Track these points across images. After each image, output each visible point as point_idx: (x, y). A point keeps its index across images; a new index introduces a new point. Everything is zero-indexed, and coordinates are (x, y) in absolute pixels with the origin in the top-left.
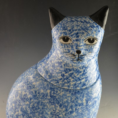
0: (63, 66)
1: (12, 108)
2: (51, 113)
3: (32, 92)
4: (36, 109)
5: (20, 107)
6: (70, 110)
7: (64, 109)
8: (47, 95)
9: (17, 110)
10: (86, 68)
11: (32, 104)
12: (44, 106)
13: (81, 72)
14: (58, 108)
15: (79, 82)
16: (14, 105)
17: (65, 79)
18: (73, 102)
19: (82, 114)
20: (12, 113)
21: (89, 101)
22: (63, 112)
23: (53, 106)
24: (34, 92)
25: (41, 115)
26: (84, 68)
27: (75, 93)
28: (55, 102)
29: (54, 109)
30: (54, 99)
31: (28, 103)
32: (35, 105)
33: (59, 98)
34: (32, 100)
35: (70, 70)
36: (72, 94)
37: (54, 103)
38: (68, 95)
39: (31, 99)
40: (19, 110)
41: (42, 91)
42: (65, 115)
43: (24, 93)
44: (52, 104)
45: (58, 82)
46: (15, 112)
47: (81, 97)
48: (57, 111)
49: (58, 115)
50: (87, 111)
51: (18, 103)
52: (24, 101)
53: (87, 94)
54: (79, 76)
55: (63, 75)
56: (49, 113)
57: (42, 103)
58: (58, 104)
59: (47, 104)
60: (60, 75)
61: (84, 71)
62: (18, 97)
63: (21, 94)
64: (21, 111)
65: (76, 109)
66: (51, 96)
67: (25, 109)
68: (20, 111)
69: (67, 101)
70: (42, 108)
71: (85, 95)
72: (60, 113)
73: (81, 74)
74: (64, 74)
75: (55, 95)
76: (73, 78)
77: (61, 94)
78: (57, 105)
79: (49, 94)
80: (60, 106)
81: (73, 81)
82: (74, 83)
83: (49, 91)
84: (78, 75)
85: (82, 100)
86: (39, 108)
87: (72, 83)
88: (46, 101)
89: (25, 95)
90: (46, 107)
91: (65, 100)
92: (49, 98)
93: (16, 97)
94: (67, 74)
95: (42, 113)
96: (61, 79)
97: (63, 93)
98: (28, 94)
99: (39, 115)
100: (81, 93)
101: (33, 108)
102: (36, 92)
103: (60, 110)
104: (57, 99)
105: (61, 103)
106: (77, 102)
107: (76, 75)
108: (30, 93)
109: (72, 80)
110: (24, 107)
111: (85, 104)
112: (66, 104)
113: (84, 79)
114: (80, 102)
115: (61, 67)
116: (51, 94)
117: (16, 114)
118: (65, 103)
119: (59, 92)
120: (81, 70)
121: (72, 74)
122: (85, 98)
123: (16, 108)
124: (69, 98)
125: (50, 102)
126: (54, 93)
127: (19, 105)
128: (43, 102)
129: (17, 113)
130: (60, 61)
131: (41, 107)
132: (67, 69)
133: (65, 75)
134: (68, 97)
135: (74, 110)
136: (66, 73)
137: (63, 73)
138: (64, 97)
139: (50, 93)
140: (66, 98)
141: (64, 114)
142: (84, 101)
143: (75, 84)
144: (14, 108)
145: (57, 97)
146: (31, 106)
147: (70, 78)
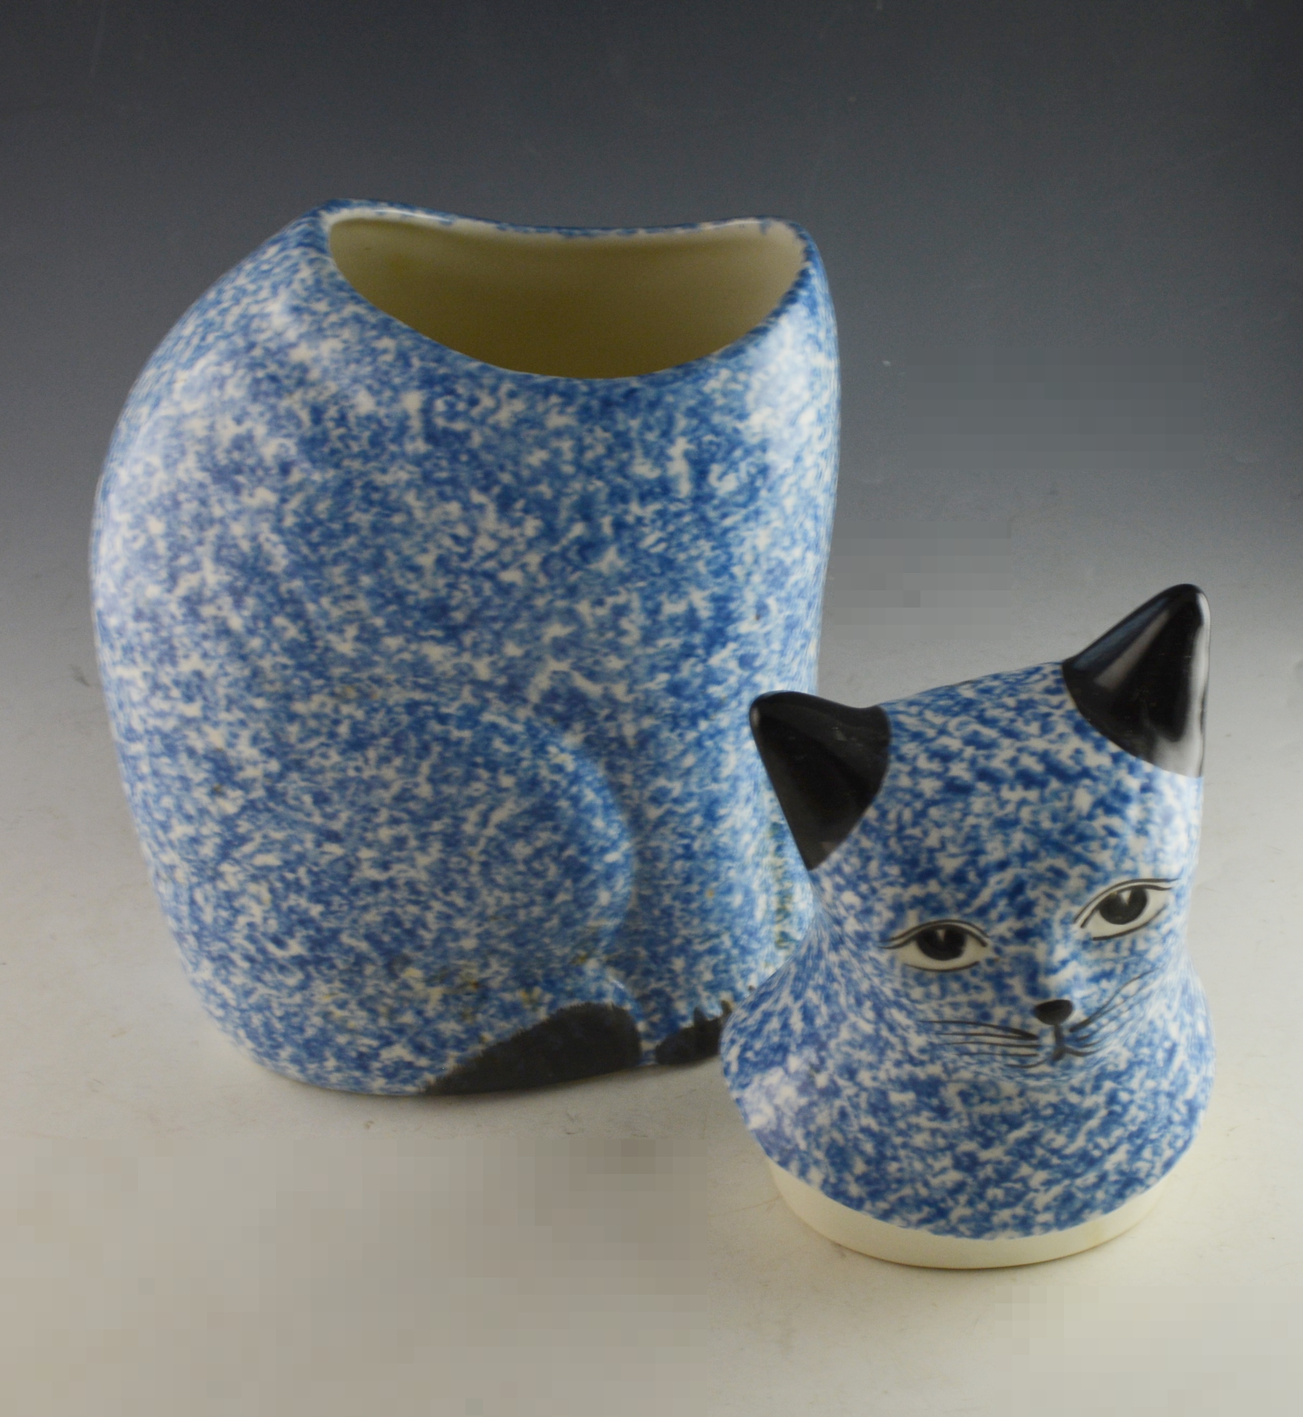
1: (148, 555)
2: (441, 562)
3: (291, 415)
4: (330, 537)
5: (211, 534)
6: (578, 529)
7: (532, 526)
8: (402, 429)
9: (184, 560)
11: (295, 503)
12: (389, 508)
14: (490, 520)
16: (156, 526)
18: (594, 471)
19: (667, 563)
20: (154, 591)
21: (716, 469)
22: (531, 544)
23: (454, 508)
24: (305, 416)
25: (366, 580)
27: (607, 404)
28: (464, 474)
29: (462, 531)
30: (454, 458)
31: (265, 496)
32: (322, 507)
33: (488, 447)
34: (296, 476)
36: (585, 414)
37: (453, 481)
38: (555, 421)
39: (285, 468)
40: (205, 553)
41: (364, 403)
42: (545, 564)
43: (228, 431)
44: (443, 497)
46: (173, 578)
47: (651, 437)
48: (484, 544)
49: (490, 576)
50: (705, 546)
51: (190, 508)
52: (237, 489)
53: (692, 412)
56: (427, 561)
57: (370, 487)
58: (485, 489)
59: (410, 498)
62: (191, 462)
63: (210, 442)
64: (218, 559)
65: (619, 525)
66: (431, 435)
67: (245, 546)
68: (208, 565)
69: (550, 470)
70: (376, 529)
71: (682, 423)
72: (507, 554)
75: (459, 426)
77: (504, 416)
78: (477, 497)
79: (416, 424)
80: (505, 503)
83: (412, 401)
85: (660, 458)
86: (349, 529)
88: (399, 474)
89: (239, 444)
90: (398, 519)
91: (537, 458)
92: (420, 446)
93: (170, 464)
95: (377, 563)
97: (519, 406)
98: (260, 430)
99: (353, 580)
100: (653, 405)
101: (305, 529)
102: (317, 413)
103: (506, 531)
104: (473, 455)
105: (506, 478)
106: (622, 469)
108: (275, 425)
110: (238, 529)
111: (685, 488)
112: (545, 489)
114: (644, 469)
116: (428, 422)
117: (182, 590)
118: (535, 481)
119: (487, 402)
122: (680, 446)
123: (178, 548)
124: (566, 445)
125: (427, 477)
126: (452, 415)
127: (201, 522)
128: (381, 479)
129: (187, 583)
131: (362, 518)
134: (558, 433)
135: (607, 529)
138: (530, 434)
139: (427, 411)
140: (542, 444)
141: (534, 559)
142: (679, 468)
144: (161, 547)
145: (476, 440)
146: (289, 521)
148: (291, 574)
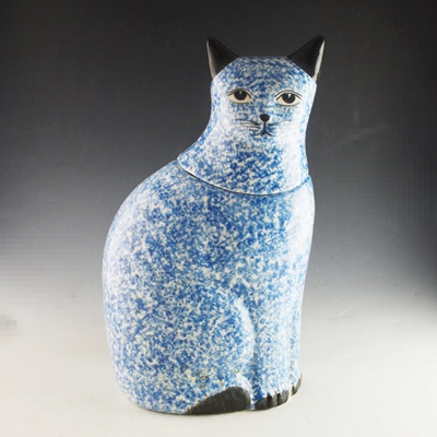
0: (235, 148)
1: (126, 242)
2: (209, 243)
3: (171, 202)
4: (179, 235)
5: (145, 235)
6: (248, 235)
7: (236, 233)
8: (202, 206)
9: (137, 242)
10: (278, 152)
11: (170, 225)
12: (197, 228)
13: (269, 159)
14: (224, 232)
15: (266, 180)
16: (129, 234)
17: (237, 174)
18: (254, 219)
19: (272, 248)
20: (127, 252)
21: (286, 222)
22: (235, 239)
23: (215, 228)
24: (175, 203)
25: (188, 248)
26: (275, 153)
27: (258, 201)
28: (218, 219)
29: (216, 235)
30: (216, 214)
31: (162, 224)
32: (178, 227)
33: (225, 211)
34: (171, 218)
35: (249, 156)
36: (252, 203)
37: (215, 220)
38: (244, 205)
39: (168, 217)
40: (143, 240)
41: (192, 199)
42: (238, 245)
43: (152, 207)
44: (212, 225)
45: (224, 181)
46: (133, 248)
47: (270, 211)
48: (222, 238)
49: (223, 248)
50: (281, 243)
51: (140, 228)
52: (154, 222)
53: (281, 205)
54: (265, 167)
55: (234, 167)
56: (206, 243)
57: (192, 221)
58: (224, 223)
59: (203, 225)
60: (229, 165)
61: (276, 158)
62: (141, 215)
63: (147, 211)
64: (147, 242)
65: (259, 235)
66: (210, 208)
67: (155, 238)
68: (144, 243)
69: (242, 218)
70: (192, 233)
71: (278, 208)
72: (228, 242)
73: (269, 163)
74: (236, 164)
75: (218, 205)
76: (254, 171)
77: (230, 203)
78: (221, 225)
79: (206, 205)
80: (229, 227)
81: (254, 177)
82: (256, 180)
83: (205, 199)
84: (263, 165)
85: (272, 217)
86: (185, 233)
87: (252, 182)
88: (200, 218)
89: (155, 210)
90: (199, 231)
91: (238, 215)
92: (207, 211)
93: (135, 216)
94: (242, 164)
95: (192, 243)
96: (231, 174)
97: (235, 200)
98: (162, 207)
99: (185, 247)
100: (270, 202)
101: (173, 233)
102: (178, 202)
103: (228, 235)
104: (221, 213)
105: (230, 220)
106: (261, 219)
107: (259, 165)
108: (167, 204)
109: (253, 174)
110: (153, 233)
111: (277, 226)
112: (240, 223)
113: (276, 174)
114: (267, 220)
115: (231, 150)
116: (209, 204)
117: (135, 251)
118: (237, 221)
119: (226, 199)
120: (269, 156)
121: (253, 162)
122: (277, 214)
123: (134, 241)
124: (247, 212)
125: (208, 219)
126: (216, 202)
127: (142, 232)
128: (194, 219)
129: (136, 249)
130: (228, 140)
131: (189, 230)
132: (241, 154)
133: (239, 164)
134: (245, 208)
135: (256, 236)
136: (240, 161)
137: (235, 161)
138: (237, 208)
139: (209, 201)
140: (240, 211)
141: (235, 244)
142: (276, 221)
143: (258, 184)
144: (130, 240)
145: (222, 209)
146: (168, 231)
147: (249, 171)
148: (167, 245)
